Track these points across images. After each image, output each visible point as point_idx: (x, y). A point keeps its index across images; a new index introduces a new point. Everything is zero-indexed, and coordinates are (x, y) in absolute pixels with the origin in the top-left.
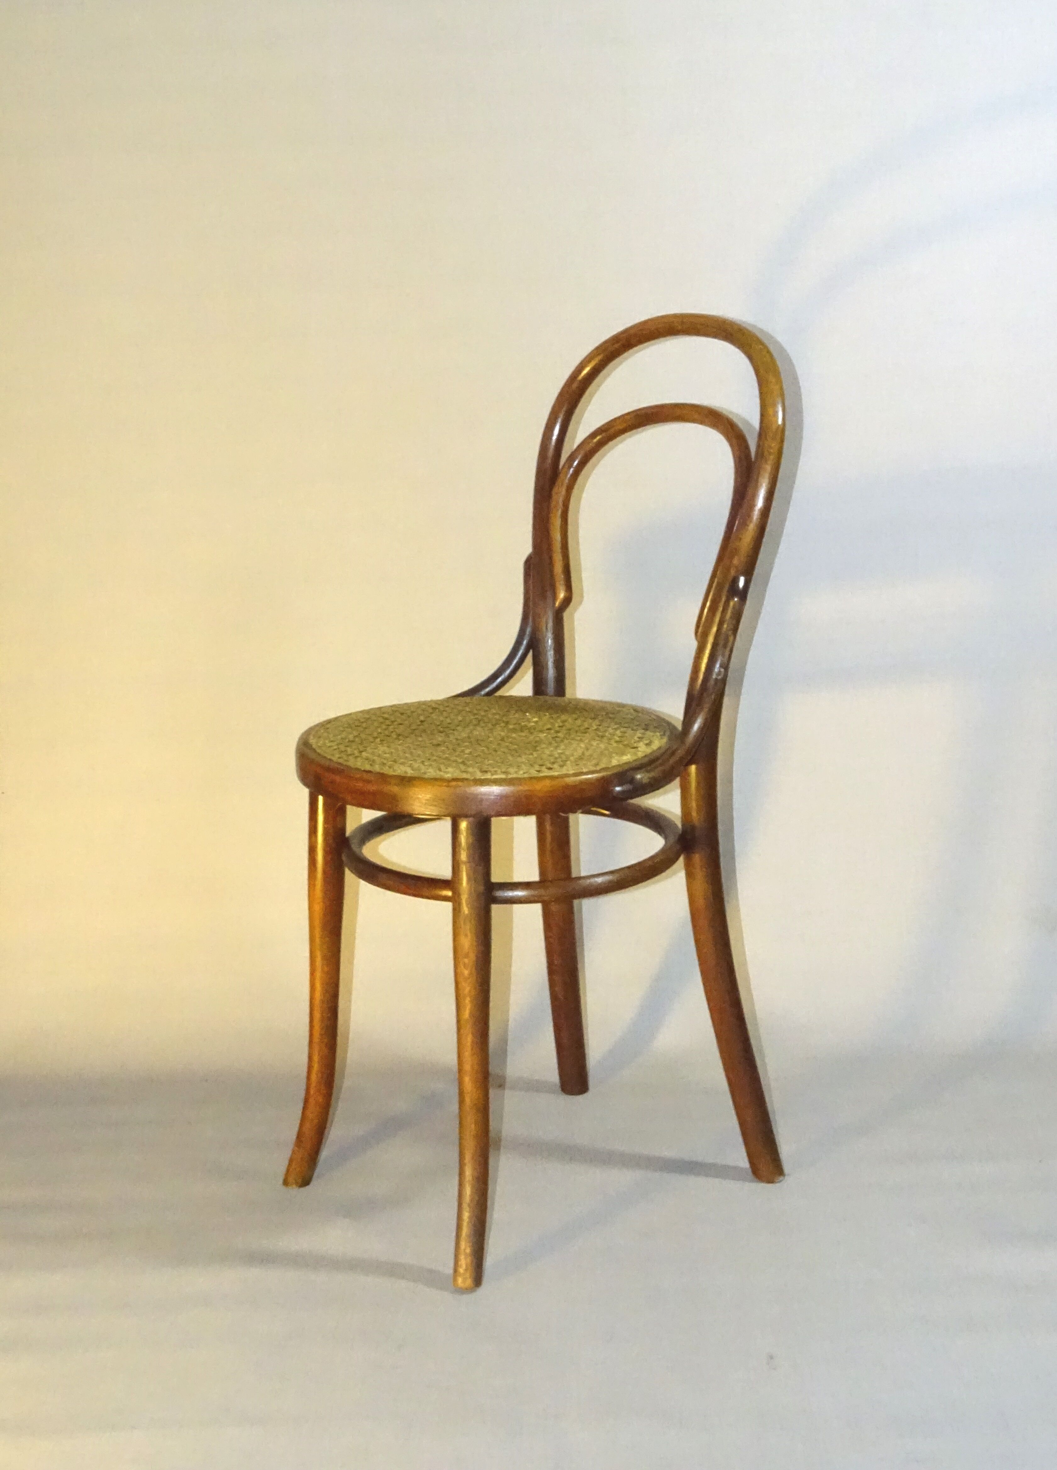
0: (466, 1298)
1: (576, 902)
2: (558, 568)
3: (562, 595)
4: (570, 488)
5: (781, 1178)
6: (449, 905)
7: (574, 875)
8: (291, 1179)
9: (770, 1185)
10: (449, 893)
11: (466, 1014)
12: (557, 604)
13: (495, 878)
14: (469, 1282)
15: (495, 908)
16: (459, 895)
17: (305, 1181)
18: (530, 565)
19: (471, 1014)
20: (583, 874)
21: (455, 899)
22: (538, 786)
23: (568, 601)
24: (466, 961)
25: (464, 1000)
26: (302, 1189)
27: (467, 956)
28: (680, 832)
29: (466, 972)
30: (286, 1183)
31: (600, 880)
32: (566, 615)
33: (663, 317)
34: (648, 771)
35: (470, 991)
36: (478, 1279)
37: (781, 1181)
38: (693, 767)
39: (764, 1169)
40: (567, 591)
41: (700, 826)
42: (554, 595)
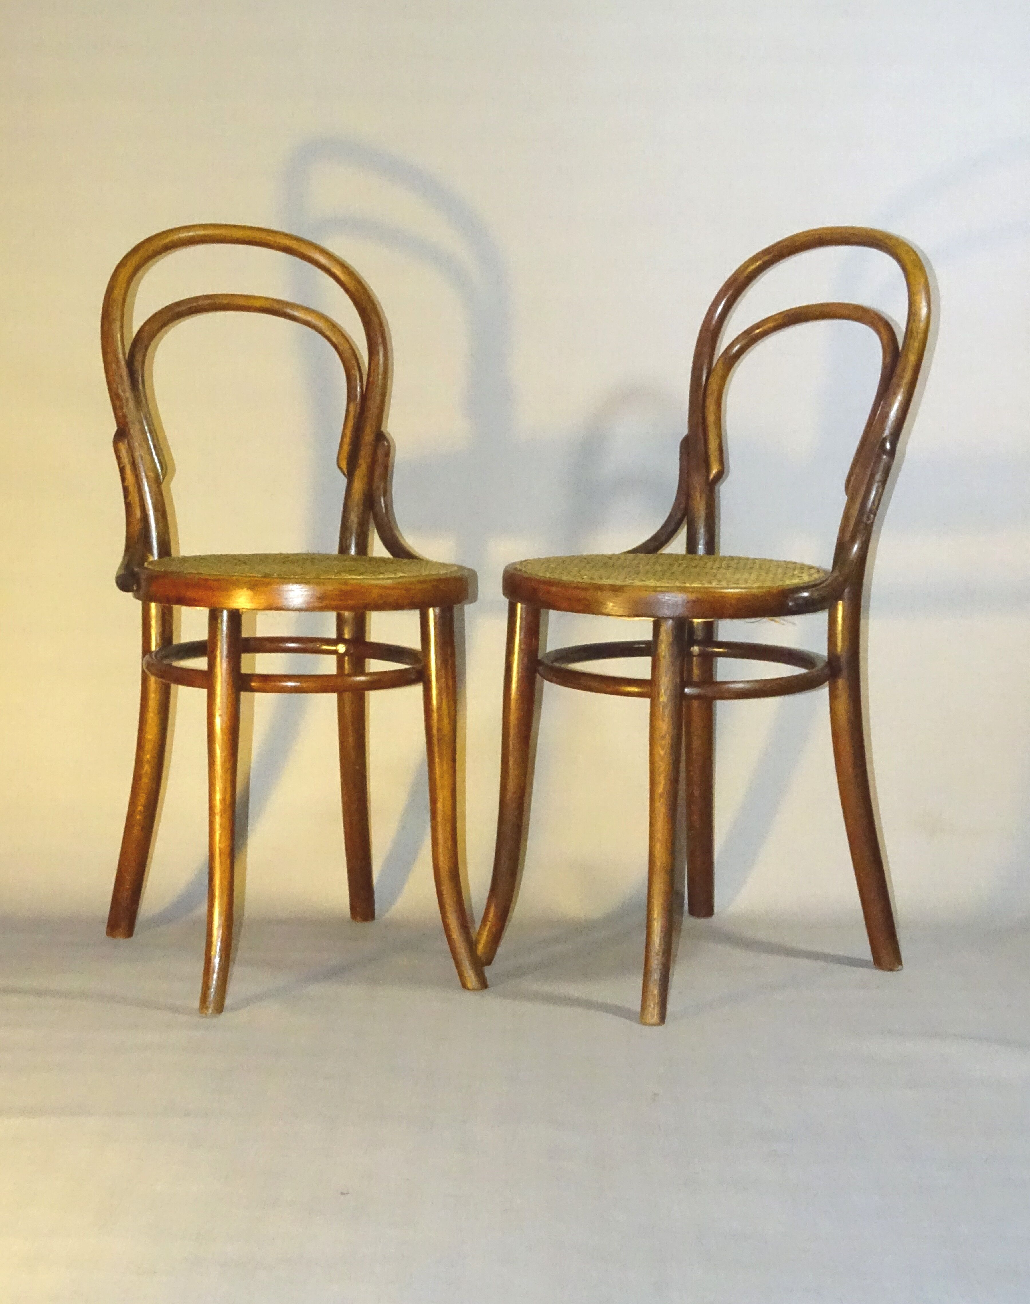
0: (653, 1030)
2: (712, 444)
3: (714, 471)
5: (900, 967)
9: (889, 973)
10: (647, 691)
11: (661, 788)
12: (711, 477)
14: (655, 1019)
18: (687, 445)
19: (664, 789)
21: (653, 696)
23: (721, 475)
24: (662, 743)
25: (659, 776)
27: (663, 738)
28: (827, 660)
29: (662, 753)
33: (808, 232)
35: (663, 769)
36: (662, 1018)
37: (899, 970)
38: (840, 602)
39: (886, 959)
40: (720, 465)
41: (845, 654)
42: (708, 470)
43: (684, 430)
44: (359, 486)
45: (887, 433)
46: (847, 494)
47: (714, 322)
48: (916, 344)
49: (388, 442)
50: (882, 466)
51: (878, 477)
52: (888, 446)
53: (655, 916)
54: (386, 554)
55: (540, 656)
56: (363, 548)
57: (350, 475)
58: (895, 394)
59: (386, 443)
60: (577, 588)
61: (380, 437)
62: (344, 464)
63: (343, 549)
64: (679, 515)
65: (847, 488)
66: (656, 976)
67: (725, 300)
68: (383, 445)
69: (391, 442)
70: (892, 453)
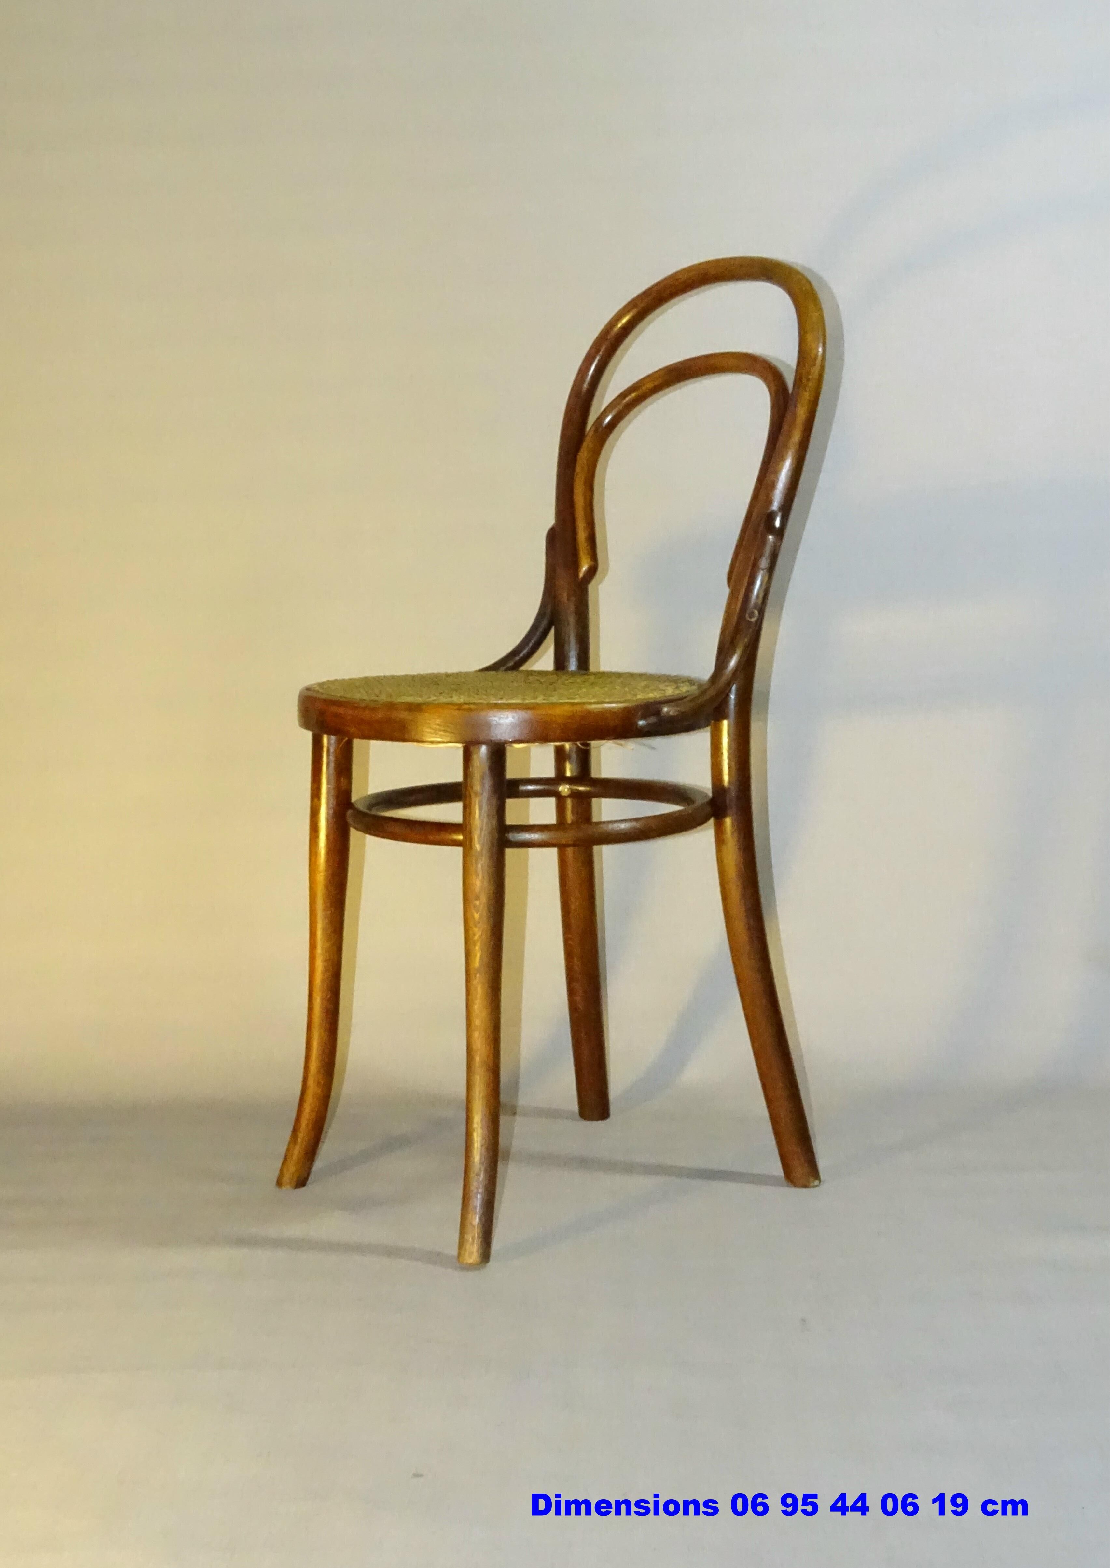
0: (471, 1274)
1: (596, 848)
2: (582, 535)
3: (584, 568)
4: (596, 453)
5: (817, 1182)
6: (459, 850)
7: (595, 819)
8: (286, 1179)
9: (806, 1190)
10: (461, 837)
11: (477, 962)
12: (581, 575)
13: (510, 820)
14: (476, 1259)
15: (509, 852)
16: (471, 840)
17: (301, 1182)
18: (552, 537)
20: (603, 820)
21: (466, 845)
22: (558, 711)
23: (593, 571)
24: (477, 903)
25: (475, 946)
26: (298, 1190)
27: (478, 898)
28: (710, 795)
29: (477, 916)
30: (279, 1183)
31: (623, 826)
32: (591, 587)
34: (677, 706)
35: (481, 936)
36: (485, 1256)
37: (816, 1186)
38: (725, 723)
39: (800, 1170)
40: (591, 560)
41: (732, 788)
42: (576, 566)
43: (549, 519)
45: (775, 506)
46: (729, 586)
47: (585, 386)
48: (806, 396)
50: (768, 550)
51: (764, 563)
52: (777, 523)
53: (475, 1126)
55: (354, 798)
58: (783, 459)
60: (366, 708)
64: (544, 623)
65: (729, 579)
66: (477, 1201)
67: (598, 358)
70: (780, 533)
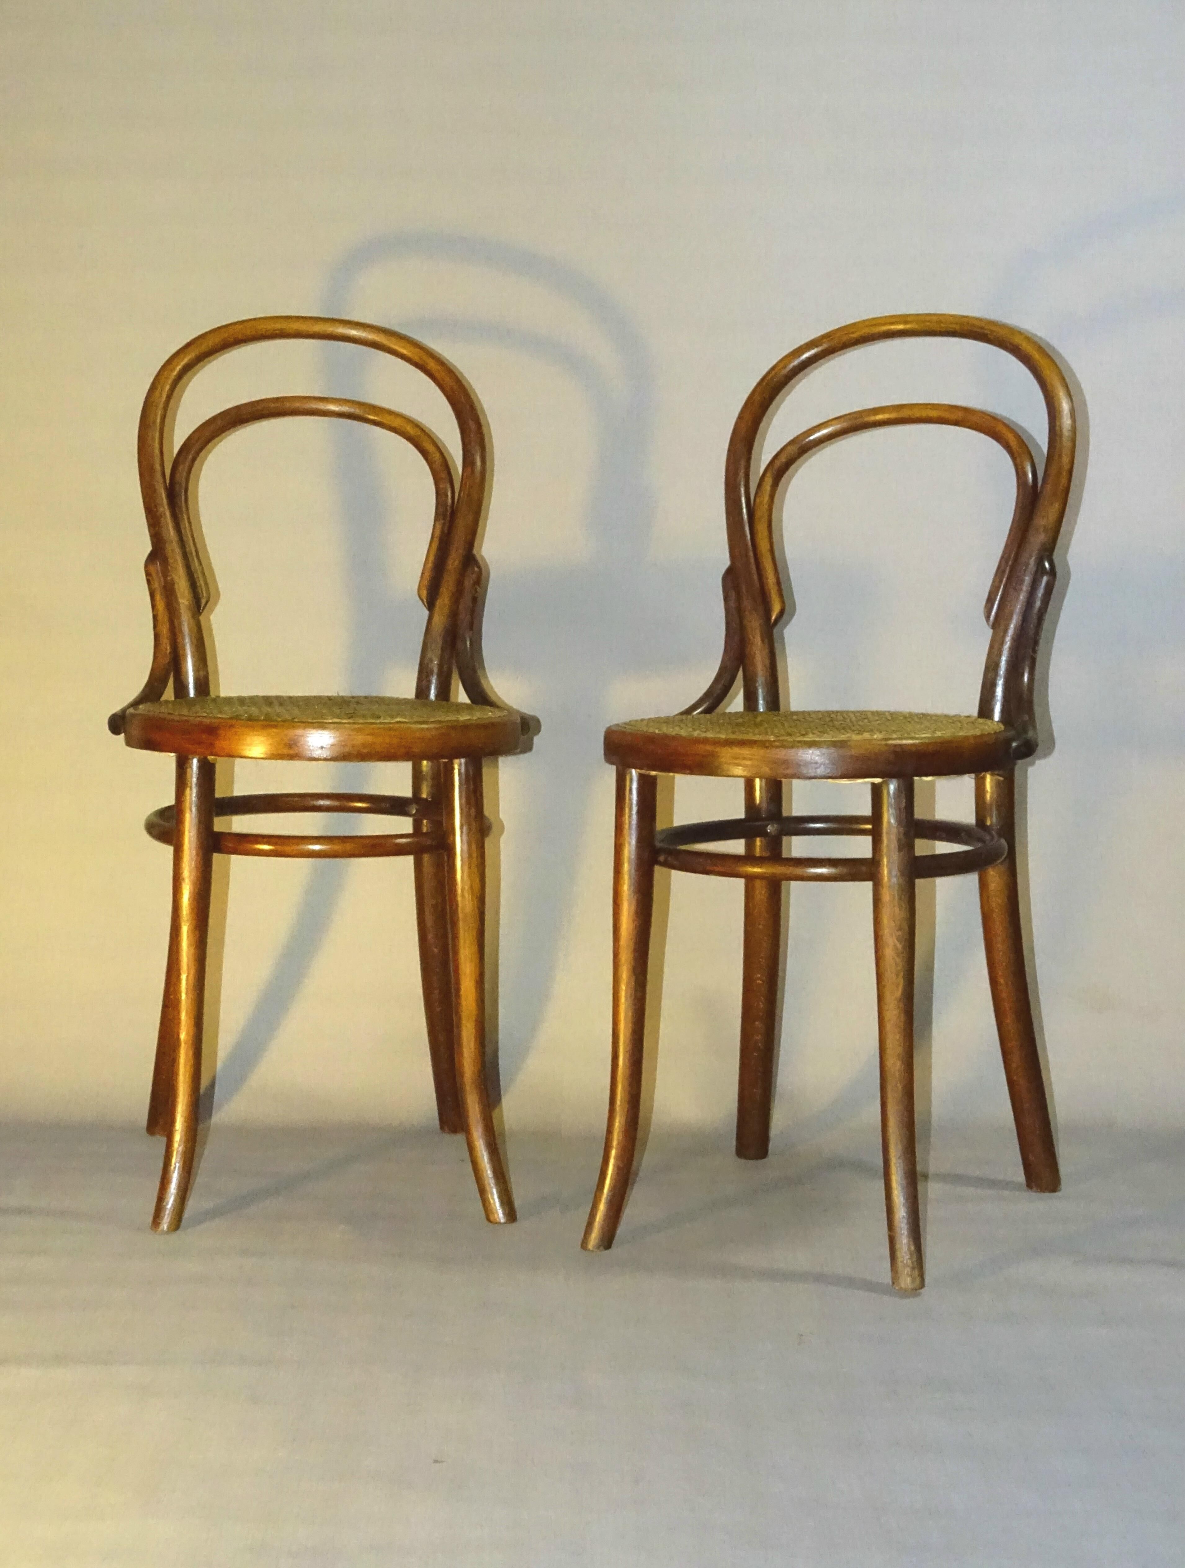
9: (1046, 1195)
12: (773, 618)
23: (781, 614)
32: (776, 629)
39: (1041, 1179)
40: (782, 603)
42: (767, 608)
44: (440, 620)
49: (479, 567)
54: (467, 701)
56: (444, 693)
57: (431, 605)
59: (476, 569)
61: (470, 561)
62: (424, 593)
63: (422, 691)
68: (473, 572)
69: (483, 570)
